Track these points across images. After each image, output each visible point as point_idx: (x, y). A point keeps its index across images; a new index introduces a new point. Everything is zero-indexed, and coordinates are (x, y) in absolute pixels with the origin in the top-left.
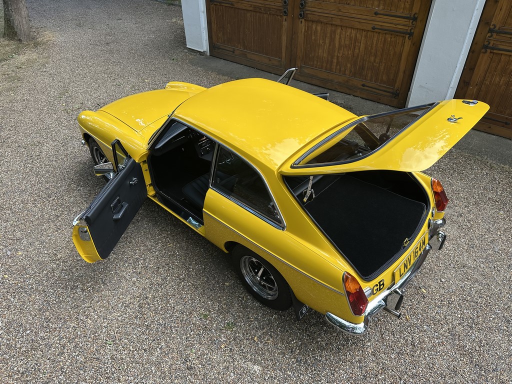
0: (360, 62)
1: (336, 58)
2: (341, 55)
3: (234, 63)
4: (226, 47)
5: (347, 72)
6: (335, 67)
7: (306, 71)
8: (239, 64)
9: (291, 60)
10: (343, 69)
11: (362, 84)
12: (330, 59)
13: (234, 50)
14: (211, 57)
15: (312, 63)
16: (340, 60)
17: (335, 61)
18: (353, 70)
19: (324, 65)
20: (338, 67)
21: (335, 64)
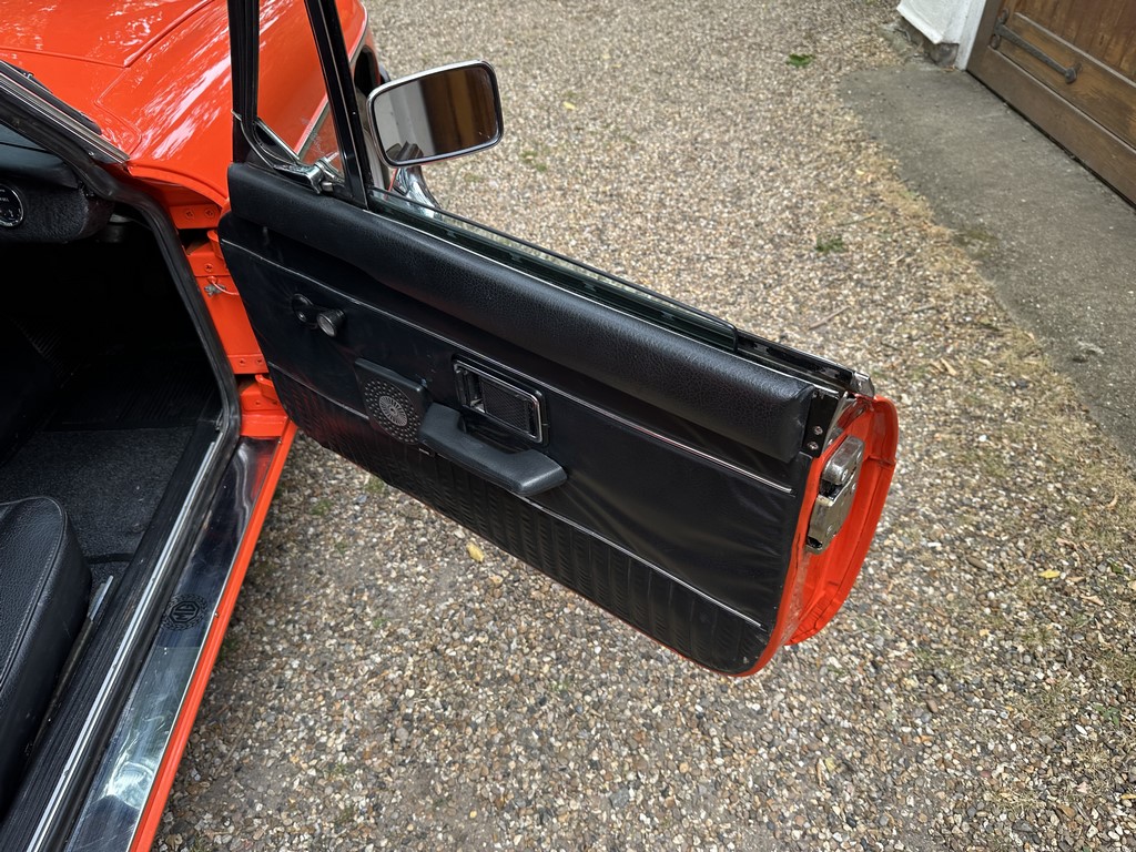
3: (1044, 143)
4: (1048, 40)
8: (1068, 153)
13: (1078, 69)
14: (967, 79)
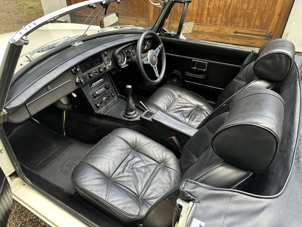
0: (232, 10)
1: (206, 10)
2: (212, 6)
7: (175, 26)
10: (214, 19)
11: (234, 31)
12: (200, 11)
16: (211, 11)
17: (205, 13)
18: (224, 19)
19: (194, 18)
20: (209, 19)
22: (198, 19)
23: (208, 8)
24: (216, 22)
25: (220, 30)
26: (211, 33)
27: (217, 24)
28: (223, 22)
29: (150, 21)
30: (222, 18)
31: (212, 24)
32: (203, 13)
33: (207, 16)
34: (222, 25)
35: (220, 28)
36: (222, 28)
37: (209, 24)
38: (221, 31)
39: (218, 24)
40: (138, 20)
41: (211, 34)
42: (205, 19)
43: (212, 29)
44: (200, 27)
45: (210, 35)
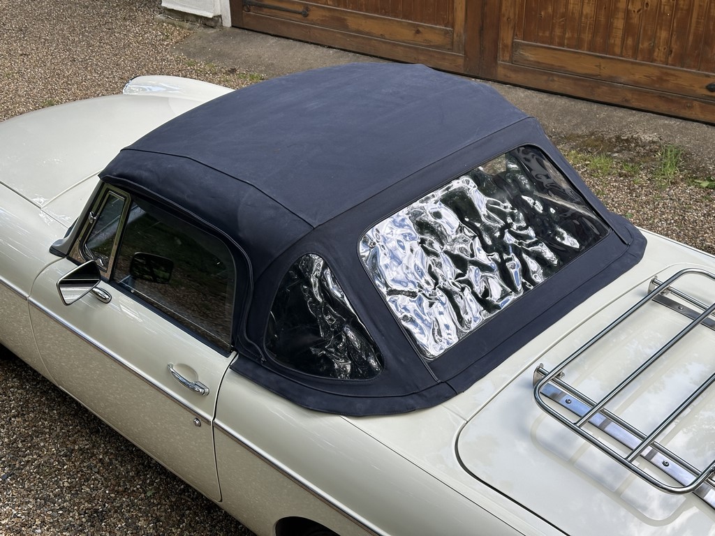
0: (698, 23)
1: (621, 15)
2: (638, 6)
5: (659, 54)
6: (618, 42)
7: (530, 56)
9: (481, 29)
10: (645, 45)
11: (706, 84)
12: (603, 19)
13: (307, 10)
15: (547, 34)
16: (635, 20)
17: (619, 23)
18: (675, 47)
19: (587, 36)
20: (630, 41)
21: (620, 33)
22: (599, 40)
23: (628, 12)
24: (651, 51)
25: (665, 78)
26: (636, 83)
27: (656, 60)
28: (673, 55)
29: (455, 35)
30: (668, 42)
31: (640, 58)
32: (612, 24)
33: (624, 35)
34: (670, 62)
35: (665, 70)
36: (669, 71)
37: (632, 57)
38: (668, 81)
39: (658, 59)
40: (420, 29)
41: (636, 87)
42: (620, 44)
43: (641, 74)
44: (603, 66)
45: (635, 90)
